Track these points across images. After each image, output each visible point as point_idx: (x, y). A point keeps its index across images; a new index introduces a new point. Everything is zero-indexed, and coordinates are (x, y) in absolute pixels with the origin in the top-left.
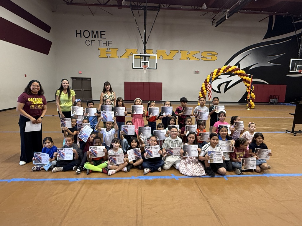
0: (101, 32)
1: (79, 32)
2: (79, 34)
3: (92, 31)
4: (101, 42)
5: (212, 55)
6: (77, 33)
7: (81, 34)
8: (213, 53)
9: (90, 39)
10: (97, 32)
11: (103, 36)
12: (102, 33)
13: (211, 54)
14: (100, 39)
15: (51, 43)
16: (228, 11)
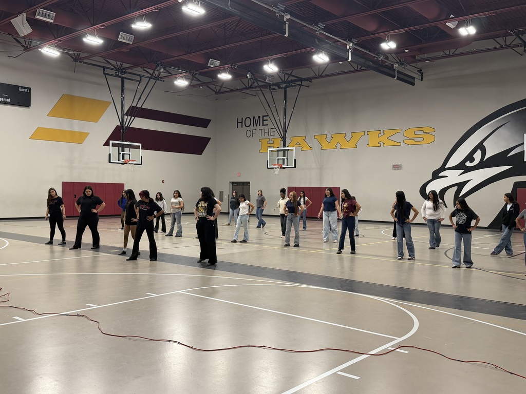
0: (263, 116)
1: (240, 121)
2: (240, 123)
3: (254, 118)
4: (263, 131)
5: (425, 133)
6: (238, 123)
7: (242, 122)
8: (426, 130)
9: (251, 128)
10: (259, 117)
11: (265, 123)
12: (265, 118)
13: (422, 132)
14: (262, 127)
15: (209, 139)
16: (396, 66)
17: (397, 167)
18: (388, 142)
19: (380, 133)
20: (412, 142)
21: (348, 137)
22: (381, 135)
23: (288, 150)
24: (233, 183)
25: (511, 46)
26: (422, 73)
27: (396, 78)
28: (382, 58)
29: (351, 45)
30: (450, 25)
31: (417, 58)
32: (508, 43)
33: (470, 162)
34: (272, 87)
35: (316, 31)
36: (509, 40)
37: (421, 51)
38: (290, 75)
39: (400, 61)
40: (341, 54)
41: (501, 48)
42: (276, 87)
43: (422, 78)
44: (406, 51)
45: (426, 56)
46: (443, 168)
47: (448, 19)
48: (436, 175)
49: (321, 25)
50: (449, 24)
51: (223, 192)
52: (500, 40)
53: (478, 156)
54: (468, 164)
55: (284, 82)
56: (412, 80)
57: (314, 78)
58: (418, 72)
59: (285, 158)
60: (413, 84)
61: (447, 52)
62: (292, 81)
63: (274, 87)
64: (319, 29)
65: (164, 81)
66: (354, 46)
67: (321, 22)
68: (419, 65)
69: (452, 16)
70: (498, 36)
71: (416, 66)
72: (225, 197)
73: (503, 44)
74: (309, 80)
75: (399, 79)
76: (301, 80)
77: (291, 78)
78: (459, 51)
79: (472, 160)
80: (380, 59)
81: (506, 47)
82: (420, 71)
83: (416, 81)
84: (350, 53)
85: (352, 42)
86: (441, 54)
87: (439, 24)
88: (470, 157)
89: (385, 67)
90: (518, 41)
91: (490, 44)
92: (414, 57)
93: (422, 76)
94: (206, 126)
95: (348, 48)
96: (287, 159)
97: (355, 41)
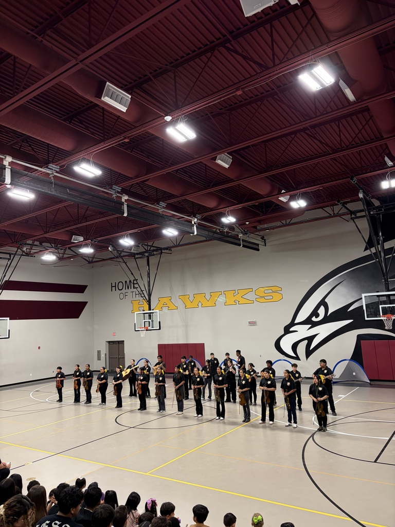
0: (134, 280)
1: (114, 285)
2: (114, 287)
3: (126, 282)
4: (134, 293)
5: (273, 292)
6: (112, 287)
7: (115, 286)
8: (274, 289)
9: (124, 291)
10: (130, 281)
11: (136, 286)
12: (135, 282)
13: (271, 291)
14: (133, 290)
15: (86, 303)
16: (241, 235)
17: (252, 323)
18: (242, 301)
19: (235, 292)
20: (263, 300)
21: (208, 297)
22: (235, 294)
23: (153, 313)
24: (109, 342)
25: (338, 215)
26: (265, 240)
27: (242, 246)
28: (226, 230)
29: (196, 220)
30: (283, 199)
31: (258, 228)
32: (336, 212)
33: (316, 317)
34: (136, 256)
35: (158, 210)
36: (337, 209)
37: (260, 222)
38: (152, 246)
39: (244, 231)
40: (187, 229)
41: (330, 217)
42: (141, 256)
43: (265, 244)
44: (247, 223)
45: (266, 226)
46: (292, 324)
47: (280, 194)
48: (287, 330)
49: (163, 204)
50: (281, 199)
51: (100, 351)
52: (328, 209)
53: (322, 311)
54: (314, 319)
55: (146, 251)
56: (256, 247)
57: (173, 247)
58: (261, 239)
59: (150, 320)
60: (258, 250)
61: (284, 222)
62: (154, 251)
63: (139, 256)
64: (161, 208)
65: (34, 257)
66: (199, 221)
67: (163, 202)
68: (262, 233)
69: (283, 191)
70: (327, 206)
71: (259, 234)
72: (103, 356)
73: (331, 213)
74: (168, 248)
75: (244, 246)
76: (161, 249)
77: (152, 248)
78: (294, 220)
79: (317, 316)
80: (225, 231)
81: (335, 216)
82: (263, 238)
83: (260, 247)
84: (195, 227)
85: (196, 218)
86: (279, 223)
87: (272, 199)
88: (315, 313)
89: (230, 237)
90: (344, 210)
91: (320, 213)
92: (255, 227)
93: (265, 242)
94: (83, 292)
95: (193, 223)
96: (153, 321)
97: (199, 216)
